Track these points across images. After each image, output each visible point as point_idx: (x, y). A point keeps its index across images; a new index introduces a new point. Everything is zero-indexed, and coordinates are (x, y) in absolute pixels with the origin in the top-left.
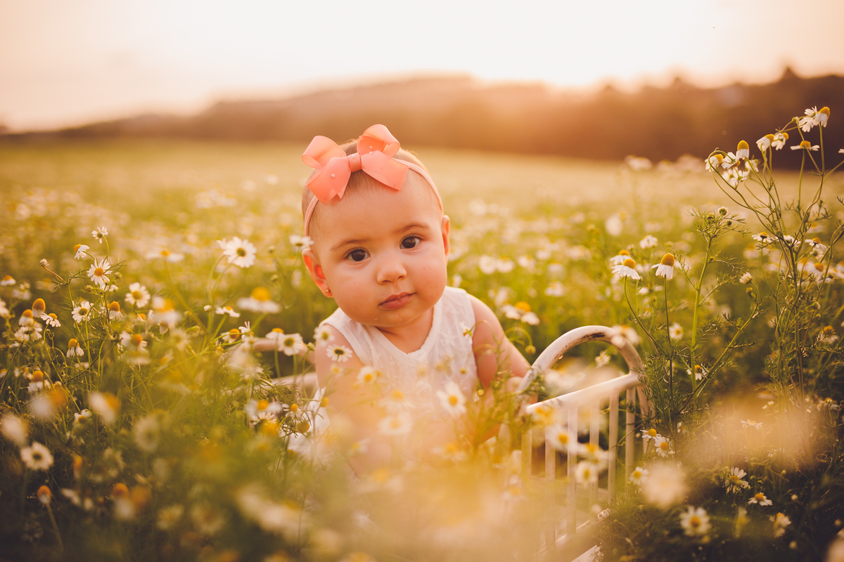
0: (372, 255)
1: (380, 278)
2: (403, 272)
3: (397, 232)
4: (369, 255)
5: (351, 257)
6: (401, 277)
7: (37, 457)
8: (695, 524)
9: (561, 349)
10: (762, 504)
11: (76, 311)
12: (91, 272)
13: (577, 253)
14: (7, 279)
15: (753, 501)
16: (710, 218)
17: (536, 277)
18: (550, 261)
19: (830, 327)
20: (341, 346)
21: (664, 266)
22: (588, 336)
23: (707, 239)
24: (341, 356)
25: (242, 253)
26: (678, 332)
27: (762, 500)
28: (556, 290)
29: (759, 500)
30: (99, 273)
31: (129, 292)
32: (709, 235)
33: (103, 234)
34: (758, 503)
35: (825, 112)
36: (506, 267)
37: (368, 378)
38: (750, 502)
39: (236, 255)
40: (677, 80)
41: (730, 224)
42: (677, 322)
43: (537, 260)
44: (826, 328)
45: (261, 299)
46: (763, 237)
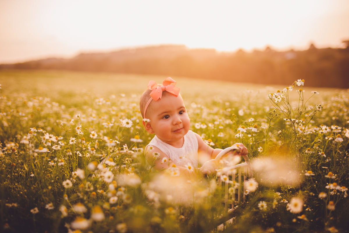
0: (171, 117)
1: (175, 123)
2: (181, 121)
3: (178, 109)
4: (170, 117)
5: (164, 118)
6: (181, 123)
7: (68, 184)
8: (262, 206)
9: (223, 154)
10: (285, 202)
11: (70, 140)
12: (76, 128)
13: (228, 121)
14: (40, 130)
15: (282, 201)
16: (270, 113)
17: (214, 131)
18: (219, 125)
19: (310, 148)
20: (157, 152)
21: (254, 128)
22: (232, 150)
23: (269, 120)
24: (157, 155)
25: (128, 123)
26: (261, 149)
27: (285, 201)
28: (221, 135)
29: (284, 201)
30: (78, 128)
31: (91, 134)
32: (270, 119)
33: (79, 116)
34: (284, 202)
35: (303, 81)
36: (204, 127)
37: (165, 161)
38: (281, 202)
39: (126, 124)
40: (268, 48)
41: (276, 115)
42: (261, 146)
43: (215, 125)
44: (308, 149)
45: (137, 139)
46: (287, 119)
